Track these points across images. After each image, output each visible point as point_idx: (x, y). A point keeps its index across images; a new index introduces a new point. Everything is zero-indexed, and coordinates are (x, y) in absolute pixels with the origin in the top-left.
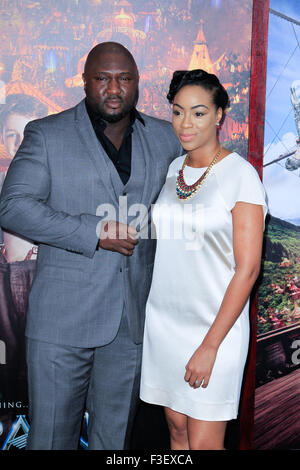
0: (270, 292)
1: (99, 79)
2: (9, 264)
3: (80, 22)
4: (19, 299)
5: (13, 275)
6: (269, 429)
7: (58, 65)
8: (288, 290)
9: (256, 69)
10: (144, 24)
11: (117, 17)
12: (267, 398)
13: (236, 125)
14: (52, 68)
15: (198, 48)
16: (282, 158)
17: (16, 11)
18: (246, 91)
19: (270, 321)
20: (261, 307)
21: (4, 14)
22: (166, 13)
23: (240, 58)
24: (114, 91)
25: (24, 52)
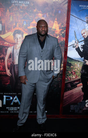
0: (68, 73)
1: (40, 27)
2: (14, 65)
3: (31, 15)
4: (16, 72)
5: (15, 67)
6: (67, 101)
7: (26, 24)
8: (72, 73)
9: (67, 27)
10: (44, 16)
11: (39, 14)
12: (67, 94)
13: (62, 38)
14: (25, 24)
15: (55, 21)
16: (72, 45)
17: (18, 13)
18: (65, 31)
19: (68, 79)
20: (66, 76)
21: (16, 13)
22: (49, 14)
23: (64, 24)
24: (43, 30)
25: (19, 21)
